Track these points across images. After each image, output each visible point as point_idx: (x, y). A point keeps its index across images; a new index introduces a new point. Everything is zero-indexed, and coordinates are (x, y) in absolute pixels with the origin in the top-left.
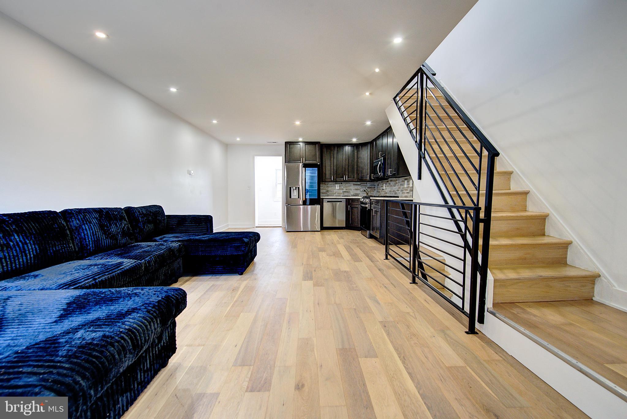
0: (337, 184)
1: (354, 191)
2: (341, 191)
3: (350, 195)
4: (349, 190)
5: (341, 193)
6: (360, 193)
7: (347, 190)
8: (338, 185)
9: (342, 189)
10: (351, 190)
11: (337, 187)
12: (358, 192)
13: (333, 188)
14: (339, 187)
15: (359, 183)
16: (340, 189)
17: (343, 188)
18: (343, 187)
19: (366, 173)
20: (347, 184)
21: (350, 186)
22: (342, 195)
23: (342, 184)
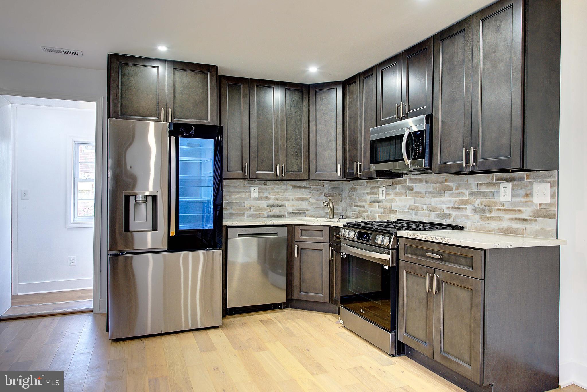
0: (252, 184)
1: (295, 203)
2: (264, 204)
3: (286, 213)
4: (282, 201)
5: (263, 209)
6: (310, 208)
7: (277, 200)
8: (257, 188)
9: (267, 198)
10: (289, 201)
11: (254, 191)
12: (304, 205)
13: (243, 195)
14: (259, 192)
15: (305, 184)
16: (259, 199)
17: (267, 195)
18: (269, 193)
19: (334, 160)
20: (277, 187)
21: (286, 190)
22: (265, 213)
23: (265, 184)
